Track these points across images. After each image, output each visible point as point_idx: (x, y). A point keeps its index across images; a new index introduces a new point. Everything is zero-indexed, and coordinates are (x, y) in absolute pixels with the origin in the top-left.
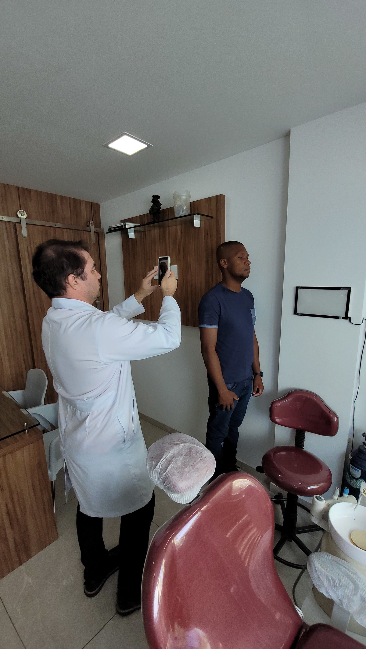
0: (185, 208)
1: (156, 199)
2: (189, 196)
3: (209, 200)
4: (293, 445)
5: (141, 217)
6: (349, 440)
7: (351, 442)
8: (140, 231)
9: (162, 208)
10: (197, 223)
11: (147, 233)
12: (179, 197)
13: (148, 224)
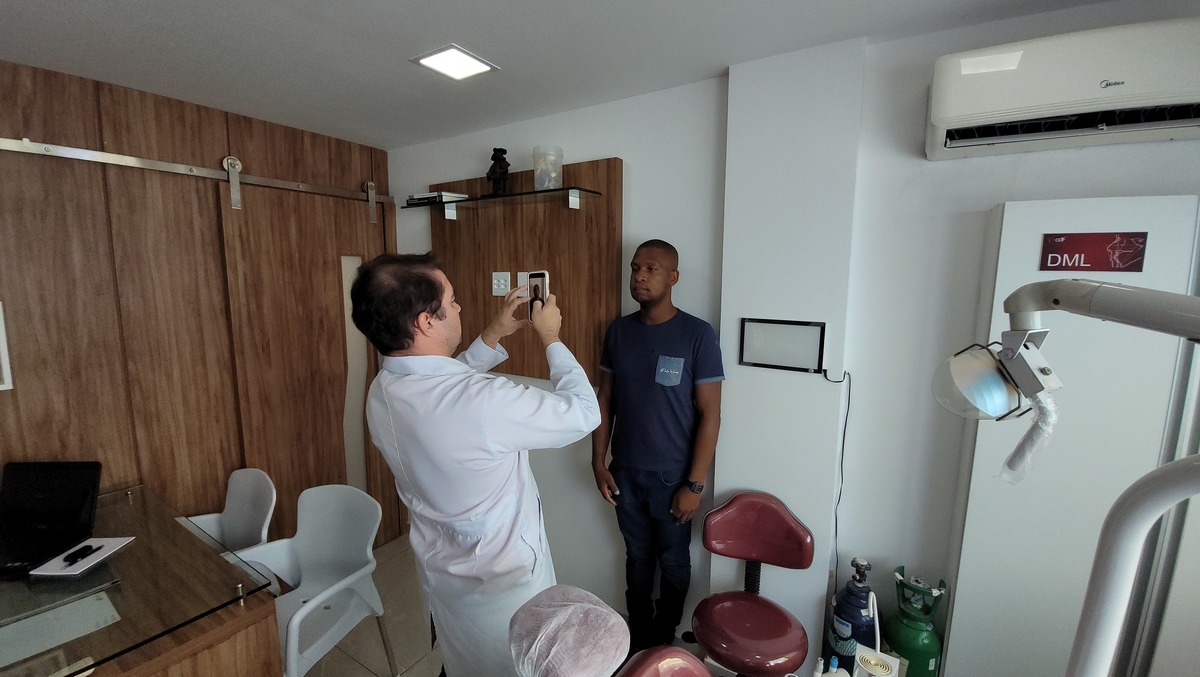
0: (553, 175)
1: (499, 155)
2: (560, 156)
3: (594, 164)
4: (742, 588)
5: (469, 182)
6: (831, 572)
7: (834, 577)
8: (468, 208)
9: (511, 170)
10: (574, 201)
11: (480, 211)
12: (544, 155)
13: (483, 197)
